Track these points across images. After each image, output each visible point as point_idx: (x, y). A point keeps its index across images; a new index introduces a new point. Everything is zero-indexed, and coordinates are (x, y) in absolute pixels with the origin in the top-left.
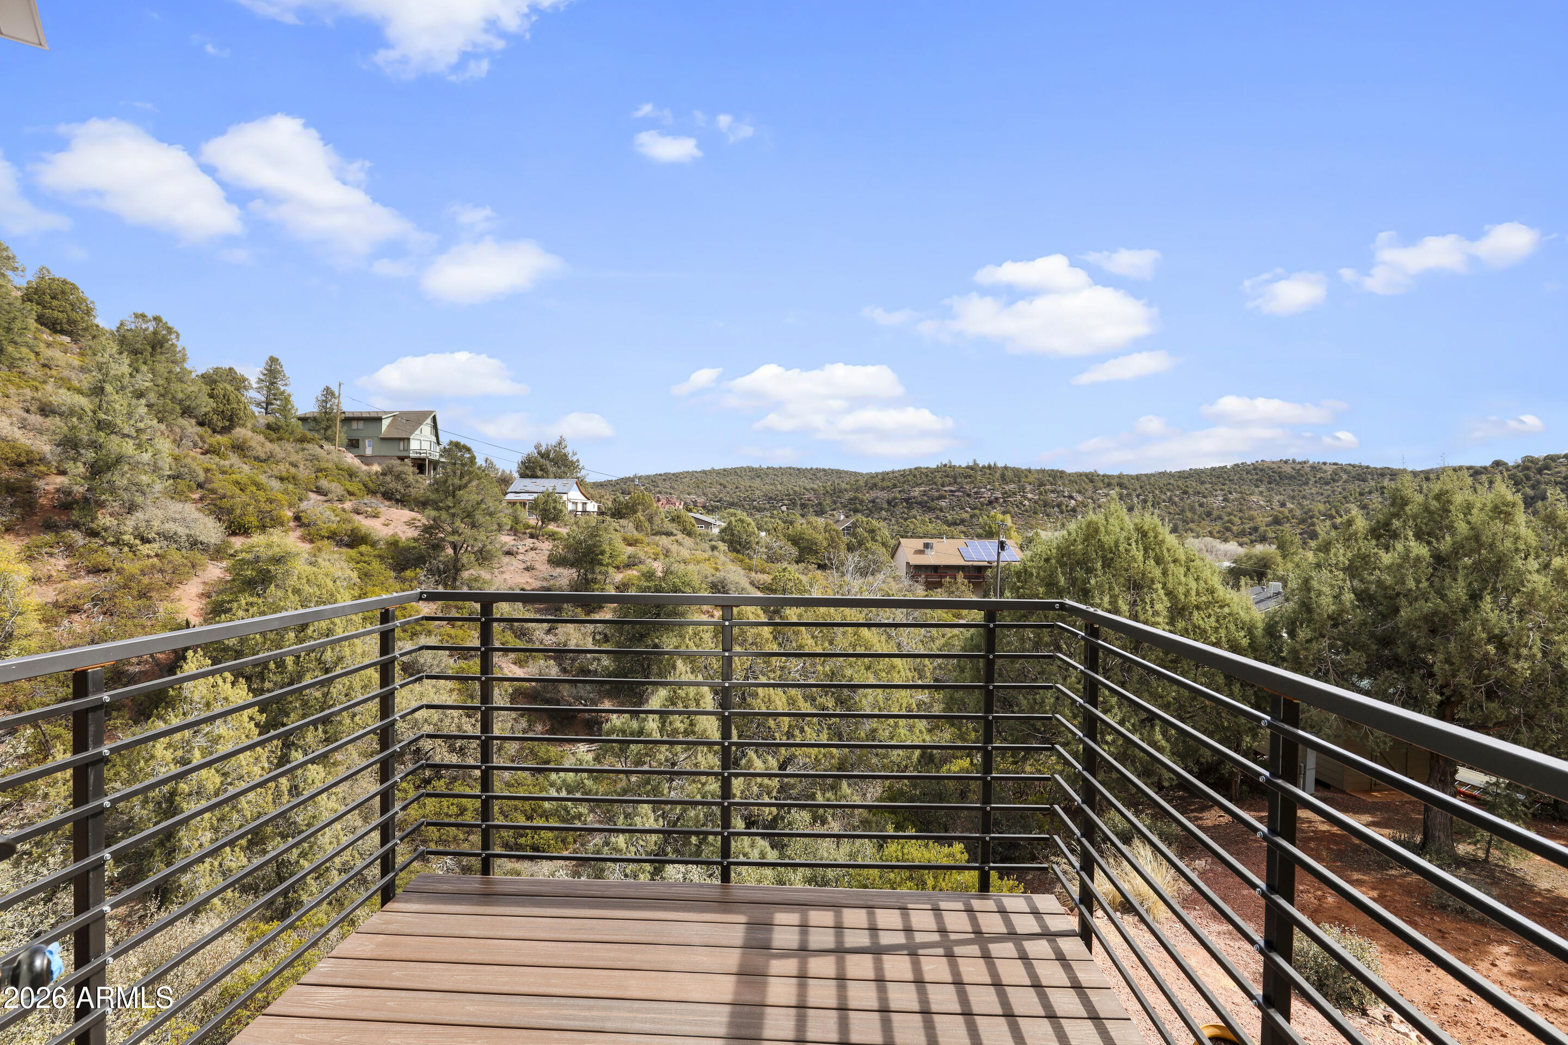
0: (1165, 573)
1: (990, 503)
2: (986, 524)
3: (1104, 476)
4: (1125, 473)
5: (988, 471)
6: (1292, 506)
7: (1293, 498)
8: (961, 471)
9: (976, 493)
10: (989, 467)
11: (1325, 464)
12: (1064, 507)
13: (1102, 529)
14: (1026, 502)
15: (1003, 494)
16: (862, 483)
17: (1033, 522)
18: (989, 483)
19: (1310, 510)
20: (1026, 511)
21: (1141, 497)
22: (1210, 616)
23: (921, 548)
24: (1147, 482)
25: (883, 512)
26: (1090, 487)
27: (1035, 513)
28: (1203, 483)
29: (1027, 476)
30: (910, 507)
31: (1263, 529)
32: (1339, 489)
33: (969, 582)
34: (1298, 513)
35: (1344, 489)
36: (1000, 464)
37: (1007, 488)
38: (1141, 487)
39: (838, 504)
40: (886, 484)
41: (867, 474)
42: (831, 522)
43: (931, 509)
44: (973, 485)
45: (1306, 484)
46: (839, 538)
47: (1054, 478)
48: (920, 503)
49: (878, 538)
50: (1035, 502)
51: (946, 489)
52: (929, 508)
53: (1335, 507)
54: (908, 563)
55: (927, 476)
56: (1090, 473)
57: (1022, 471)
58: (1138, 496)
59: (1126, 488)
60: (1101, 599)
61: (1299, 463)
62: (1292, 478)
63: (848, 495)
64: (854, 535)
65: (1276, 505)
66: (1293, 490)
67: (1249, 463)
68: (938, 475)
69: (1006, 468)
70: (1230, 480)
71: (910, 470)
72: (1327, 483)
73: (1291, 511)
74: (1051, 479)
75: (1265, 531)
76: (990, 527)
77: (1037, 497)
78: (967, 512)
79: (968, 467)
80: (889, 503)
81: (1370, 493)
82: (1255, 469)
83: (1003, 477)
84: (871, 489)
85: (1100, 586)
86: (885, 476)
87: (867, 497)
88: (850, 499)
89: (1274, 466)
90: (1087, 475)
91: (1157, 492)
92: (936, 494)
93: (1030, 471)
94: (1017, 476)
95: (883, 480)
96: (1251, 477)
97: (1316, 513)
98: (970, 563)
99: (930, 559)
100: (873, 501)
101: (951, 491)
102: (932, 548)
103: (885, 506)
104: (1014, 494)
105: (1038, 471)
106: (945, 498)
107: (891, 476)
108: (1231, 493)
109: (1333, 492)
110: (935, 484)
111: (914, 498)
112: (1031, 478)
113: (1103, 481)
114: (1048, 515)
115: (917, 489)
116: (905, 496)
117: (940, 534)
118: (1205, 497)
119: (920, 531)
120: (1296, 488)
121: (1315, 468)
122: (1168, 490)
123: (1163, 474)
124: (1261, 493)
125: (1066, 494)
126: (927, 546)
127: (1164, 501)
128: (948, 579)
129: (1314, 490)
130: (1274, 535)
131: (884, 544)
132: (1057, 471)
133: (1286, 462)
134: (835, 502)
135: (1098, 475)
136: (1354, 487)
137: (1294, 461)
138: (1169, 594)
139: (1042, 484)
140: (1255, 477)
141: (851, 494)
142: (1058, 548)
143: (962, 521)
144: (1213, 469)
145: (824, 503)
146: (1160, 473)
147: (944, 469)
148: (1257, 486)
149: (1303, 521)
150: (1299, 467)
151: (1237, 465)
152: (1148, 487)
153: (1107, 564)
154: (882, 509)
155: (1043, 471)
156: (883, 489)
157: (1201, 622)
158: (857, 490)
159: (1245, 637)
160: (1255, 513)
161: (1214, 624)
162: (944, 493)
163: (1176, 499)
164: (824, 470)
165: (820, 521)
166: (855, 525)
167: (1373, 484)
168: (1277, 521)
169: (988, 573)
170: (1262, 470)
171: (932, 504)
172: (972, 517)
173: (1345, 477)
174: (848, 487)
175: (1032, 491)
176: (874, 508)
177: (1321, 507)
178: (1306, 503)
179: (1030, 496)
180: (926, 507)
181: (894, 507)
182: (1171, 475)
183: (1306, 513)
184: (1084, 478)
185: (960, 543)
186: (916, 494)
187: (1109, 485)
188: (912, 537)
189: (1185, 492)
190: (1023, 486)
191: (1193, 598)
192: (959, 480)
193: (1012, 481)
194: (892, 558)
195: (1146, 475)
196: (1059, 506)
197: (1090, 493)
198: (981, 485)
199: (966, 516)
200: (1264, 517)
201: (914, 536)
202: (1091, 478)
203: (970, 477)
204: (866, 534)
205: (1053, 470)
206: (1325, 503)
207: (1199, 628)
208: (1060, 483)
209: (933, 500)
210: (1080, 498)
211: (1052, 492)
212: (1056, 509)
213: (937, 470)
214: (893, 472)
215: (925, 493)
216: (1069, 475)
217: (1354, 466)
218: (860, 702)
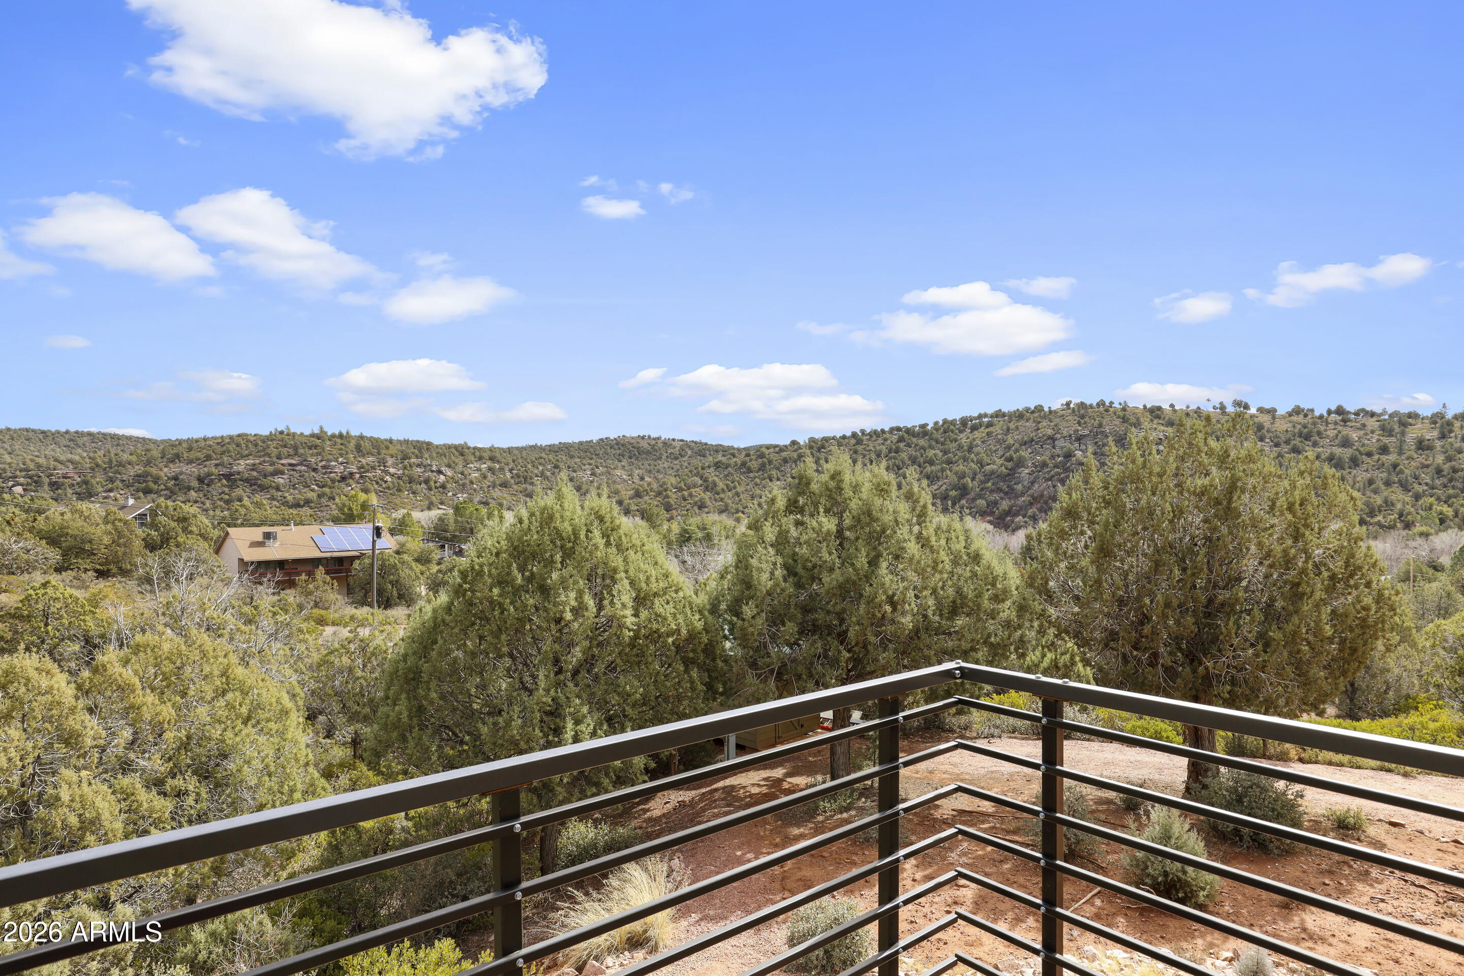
0: (625, 560)
1: (343, 479)
2: (344, 505)
3: (475, 448)
4: (496, 446)
5: (339, 441)
6: (650, 480)
7: (650, 472)
8: (304, 440)
9: (324, 467)
10: (341, 436)
11: (674, 440)
12: (432, 483)
13: (557, 515)
14: (388, 478)
15: (359, 468)
16: (156, 453)
17: (398, 501)
18: (341, 455)
19: (664, 483)
20: (388, 488)
21: (515, 472)
22: (668, 603)
23: (260, 539)
24: (519, 456)
25: (192, 493)
26: (460, 461)
27: (399, 490)
28: (572, 457)
29: (387, 448)
30: (232, 484)
31: (627, 502)
32: (686, 464)
33: (333, 578)
34: (655, 486)
35: (689, 464)
36: (355, 432)
37: (364, 461)
38: (514, 461)
39: (118, 483)
40: (193, 455)
41: (163, 441)
42: (115, 509)
43: (263, 488)
44: (320, 458)
45: (660, 458)
46: (131, 532)
47: (420, 450)
48: (247, 480)
49: (194, 529)
50: (399, 478)
51: (283, 462)
52: (260, 486)
53: (683, 480)
54: (241, 560)
55: (256, 445)
56: (460, 445)
57: (382, 441)
58: (511, 470)
59: (498, 462)
60: (567, 596)
61: (654, 439)
62: (648, 453)
63: (132, 471)
64: (154, 526)
65: (636, 479)
66: (650, 465)
67: (612, 438)
68: (272, 445)
69: (362, 437)
70: (597, 455)
71: (231, 437)
72: (676, 458)
73: (649, 484)
74: (416, 451)
75: (629, 504)
76: (350, 509)
77: (401, 472)
78: (313, 490)
79: (313, 435)
80: (200, 480)
81: (709, 467)
82: (617, 444)
83: (358, 448)
84: (172, 461)
85: (563, 581)
86: (191, 444)
87: (166, 472)
88: (138, 476)
89: (633, 441)
90: (456, 447)
91: (529, 466)
92: (270, 469)
93: (391, 441)
94: (378, 446)
95: (190, 449)
96: (614, 452)
97: (669, 486)
98: (328, 555)
99: (273, 552)
100: (176, 478)
101: (291, 465)
102: (275, 538)
103: (195, 484)
104: (373, 468)
105: (399, 442)
106: (282, 473)
107: (202, 444)
108: (597, 467)
109: (681, 466)
110: (269, 455)
111: (239, 473)
112: (392, 450)
113: (474, 454)
114: (414, 493)
115: (242, 462)
116: (224, 471)
117: (284, 519)
118: (575, 471)
119: (256, 516)
120: (652, 462)
121: (667, 444)
122: (540, 464)
123: (534, 448)
124: (623, 467)
125: (434, 468)
126: (268, 536)
127: (537, 476)
128: (304, 577)
129: (666, 465)
130: (636, 508)
131: (204, 536)
132: (423, 442)
133: (643, 438)
134: (112, 480)
135: (469, 448)
136: (697, 462)
137: (649, 437)
138: (632, 583)
139: (405, 457)
140: (618, 452)
141: (139, 469)
142: (509, 538)
143: (308, 502)
144: (581, 443)
145: (93, 481)
146: (531, 447)
147: (280, 437)
148: (620, 461)
149: (659, 494)
150: (653, 442)
151: (601, 440)
152: (520, 461)
153: (568, 554)
154: (189, 488)
155: (407, 442)
156: (190, 462)
157: (661, 610)
158: (148, 463)
159: (700, 620)
160: (619, 487)
161: (673, 610)
162: (281, 468)
163: (548, 474)
164: (90, 434)
165: (95, 509)
166: (153, 513)
167: (711, 459)
168: (638, 495)
169: (356, 564)
170: (623, 445)
171: (266, 482)
172: (319, 496)
173: (689, 452)
174: (134, 458)
175: (395, 465)
176: (178, 487)
177: (673, 480)
178: (660, 476)
179: (392, 470)
180: (255, 484)
181: (208, 485)
182: (542, 449)
183: (661, 486)
184: (453, 450)
185: (313, 530)
186: (241, 468)
187: (480, 458)
188: (242, 525)
189: (556, 467)
190: (383, 459)
191: (654, 586)
192: (301, 451)
193: (370, 453)
194: (217, 552)
195: (517, 448)
196: (427, 481)
197: (460, 468)
198: (330, 457)
199: (312, 495)
200: (626, 490)
201: (247, 523)
202: (461, 450)
203: (316, 447)
204: (174, 524)
205: (418, 441)
206: (675, 476)
207: (660, 616)
208: (426, 456)
209: (265, 476)
210: (449, 473)
211: (418, 466)
212: (423, 485)
213: (271, 438)
214: (205, 439)
215: (254, 468)
216: (437, 446)
217: (696, 443)
218: (239, 771)
